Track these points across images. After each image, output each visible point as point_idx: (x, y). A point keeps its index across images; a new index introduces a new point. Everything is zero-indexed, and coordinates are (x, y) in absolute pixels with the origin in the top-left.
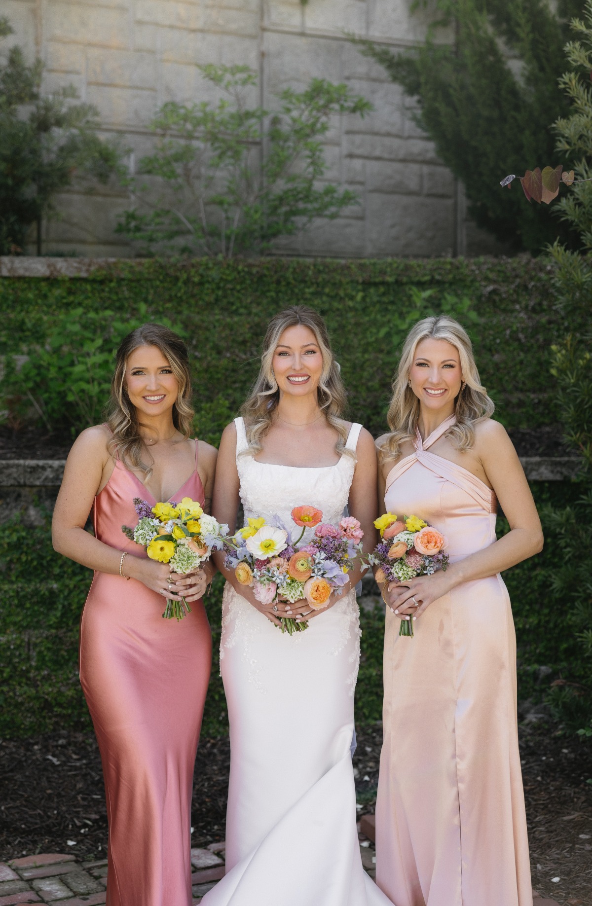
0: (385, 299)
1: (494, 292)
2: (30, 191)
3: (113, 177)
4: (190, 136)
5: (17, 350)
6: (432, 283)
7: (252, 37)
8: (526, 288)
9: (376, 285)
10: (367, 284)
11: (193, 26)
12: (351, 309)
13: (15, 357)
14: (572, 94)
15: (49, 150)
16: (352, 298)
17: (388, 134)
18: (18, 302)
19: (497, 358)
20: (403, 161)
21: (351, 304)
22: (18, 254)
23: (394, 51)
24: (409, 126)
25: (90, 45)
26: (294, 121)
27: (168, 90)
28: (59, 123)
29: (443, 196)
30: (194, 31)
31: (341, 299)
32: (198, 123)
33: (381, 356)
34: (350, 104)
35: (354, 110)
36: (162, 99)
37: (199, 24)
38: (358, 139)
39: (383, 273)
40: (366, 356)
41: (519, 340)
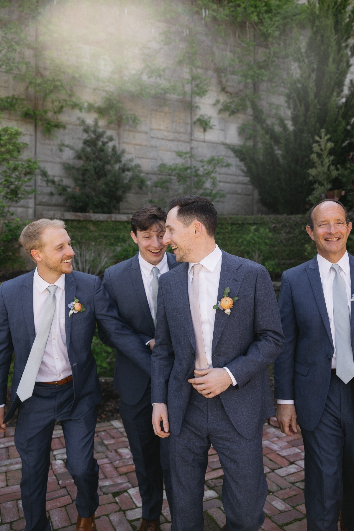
0: (238, 229)
1: (275, 227)
2: (120, 193)
3: (144, 188)
4: (170, 175)
5: (117, 245)
6: (254, 224)
7: (188, 142)
8: (285, 225)
9: (235, 224)
10: (232, 224)
11: (169, 138)
12: (227, 232)
13: (116, 247)
14: (315, 161)
15: (126, 179)
16: (227, 228)
17: (232, 175)
18: (117, 229)
19: (276, 249)
20: (237, 183)
21: (227, 230)
22: (116, 213)
23: (236, 147)
24: (239, 172)
25: (136, 145)
26: (205, 170)
27: (162, 160)
28: (128, 170)
29: (249, 195)
30: (169, 140)
31: (224, 229)
32: (173, 170)
33: (237, 248)
34: (224, 165)
35: (226, 166)
36: (159, 163)
37: (171, 138)
38: (222, 176)
39: (238, 220)
40: (232, 248)
41: (283, 243)
